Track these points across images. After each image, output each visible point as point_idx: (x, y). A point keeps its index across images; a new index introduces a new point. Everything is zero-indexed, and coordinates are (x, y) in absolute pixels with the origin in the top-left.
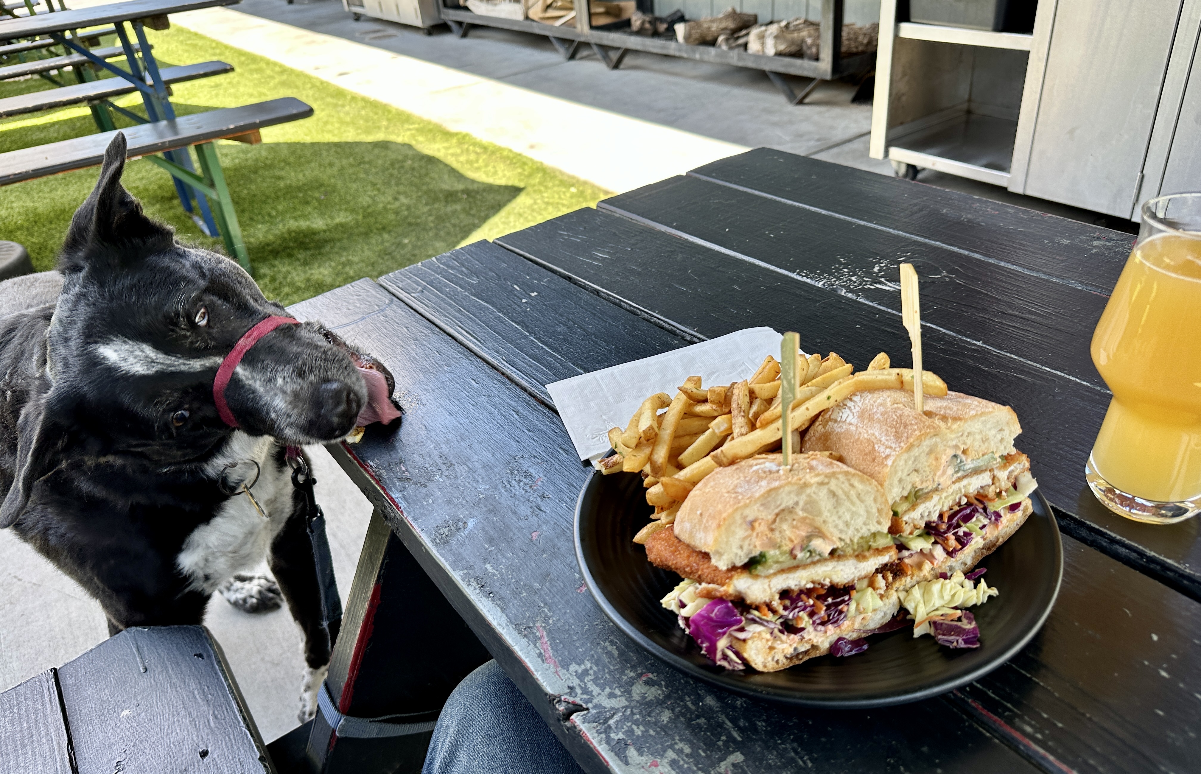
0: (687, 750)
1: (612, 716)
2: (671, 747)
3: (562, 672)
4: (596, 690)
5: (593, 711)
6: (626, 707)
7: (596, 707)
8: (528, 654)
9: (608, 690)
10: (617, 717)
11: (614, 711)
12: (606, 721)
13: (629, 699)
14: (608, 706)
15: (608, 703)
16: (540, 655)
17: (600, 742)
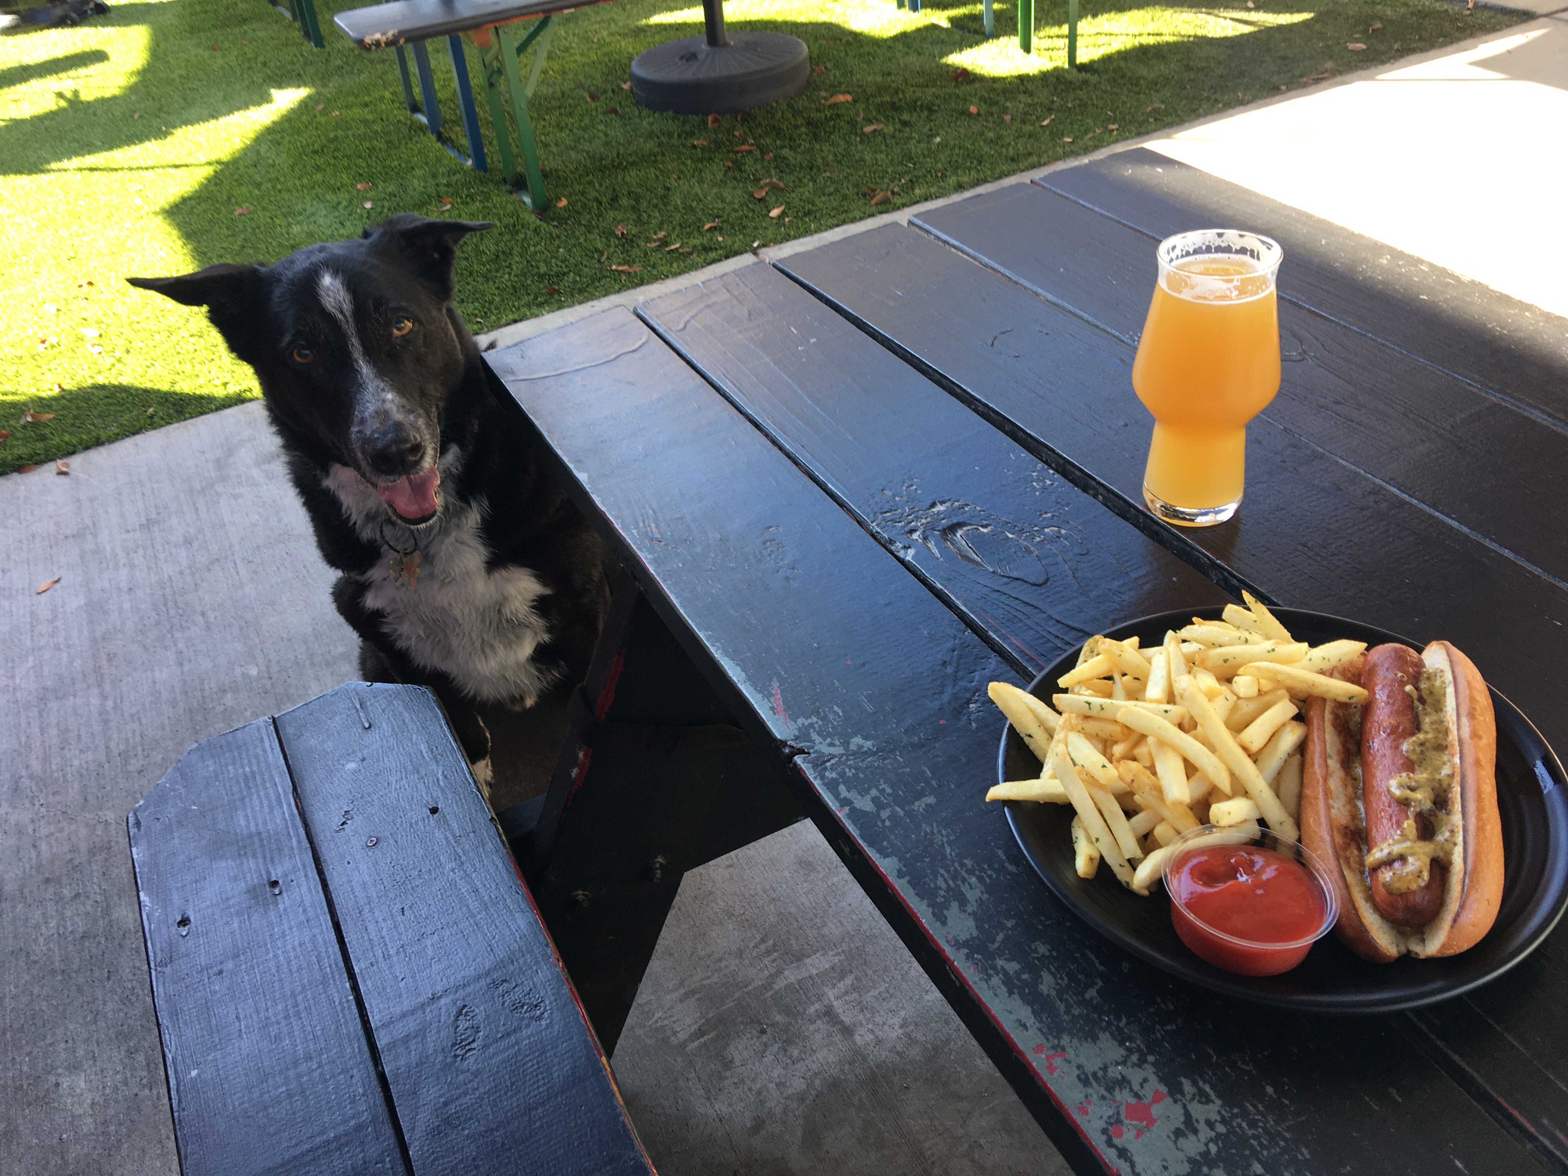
0: (889, 790)
1: (829, 761)
2: (876, 787)
3: (791, 724)
4: (818, 739)
5: (813, 755)
6: (842, 755)
7: (816, 752)
8: (761, 707)
9: (829, 740)
10: (833, 761)
11: (833, 757)
12: (824, 762)
13: (846, 748)
14: (827, 752)
15: (827, 750)
16: (772, 708)
17: (815, 778)
